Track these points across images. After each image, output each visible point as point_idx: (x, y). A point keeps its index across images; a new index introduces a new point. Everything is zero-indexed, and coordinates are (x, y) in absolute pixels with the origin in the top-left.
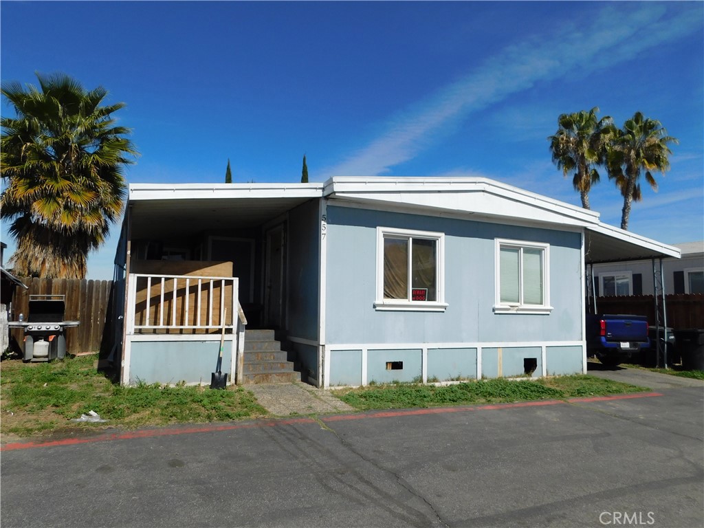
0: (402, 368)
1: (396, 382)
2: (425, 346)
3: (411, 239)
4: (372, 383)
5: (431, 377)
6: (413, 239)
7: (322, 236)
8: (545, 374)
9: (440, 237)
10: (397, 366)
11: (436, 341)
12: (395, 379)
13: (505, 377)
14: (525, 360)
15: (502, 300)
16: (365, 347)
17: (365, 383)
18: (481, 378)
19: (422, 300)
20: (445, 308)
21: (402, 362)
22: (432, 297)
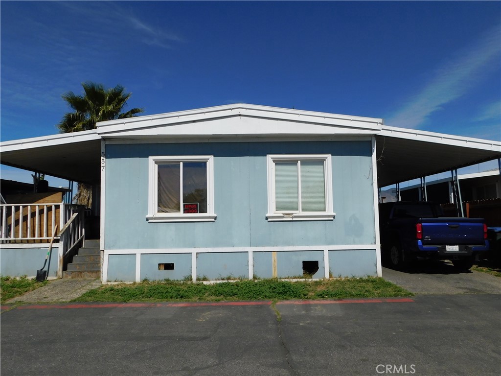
0: (173, 269)
1: (167, 280)
2: (194, 251)
3: (181, 164)
4: (145, 280)
5: (201, 277)
6: (183, 163)
7: (102, 168)
8: (327, 276)
9: (208, 159)
10: (169, 267)
11: (206, 247)
12: (167, 278)
13: (280, 278)
14: (304, 262)
15: (278, 208)
16: (138, 252)
17: (138, 279)
18: (252, 277)
19: (194, 213)
20: (215, 218)
21: (173, 264)
22: (204, 210)
